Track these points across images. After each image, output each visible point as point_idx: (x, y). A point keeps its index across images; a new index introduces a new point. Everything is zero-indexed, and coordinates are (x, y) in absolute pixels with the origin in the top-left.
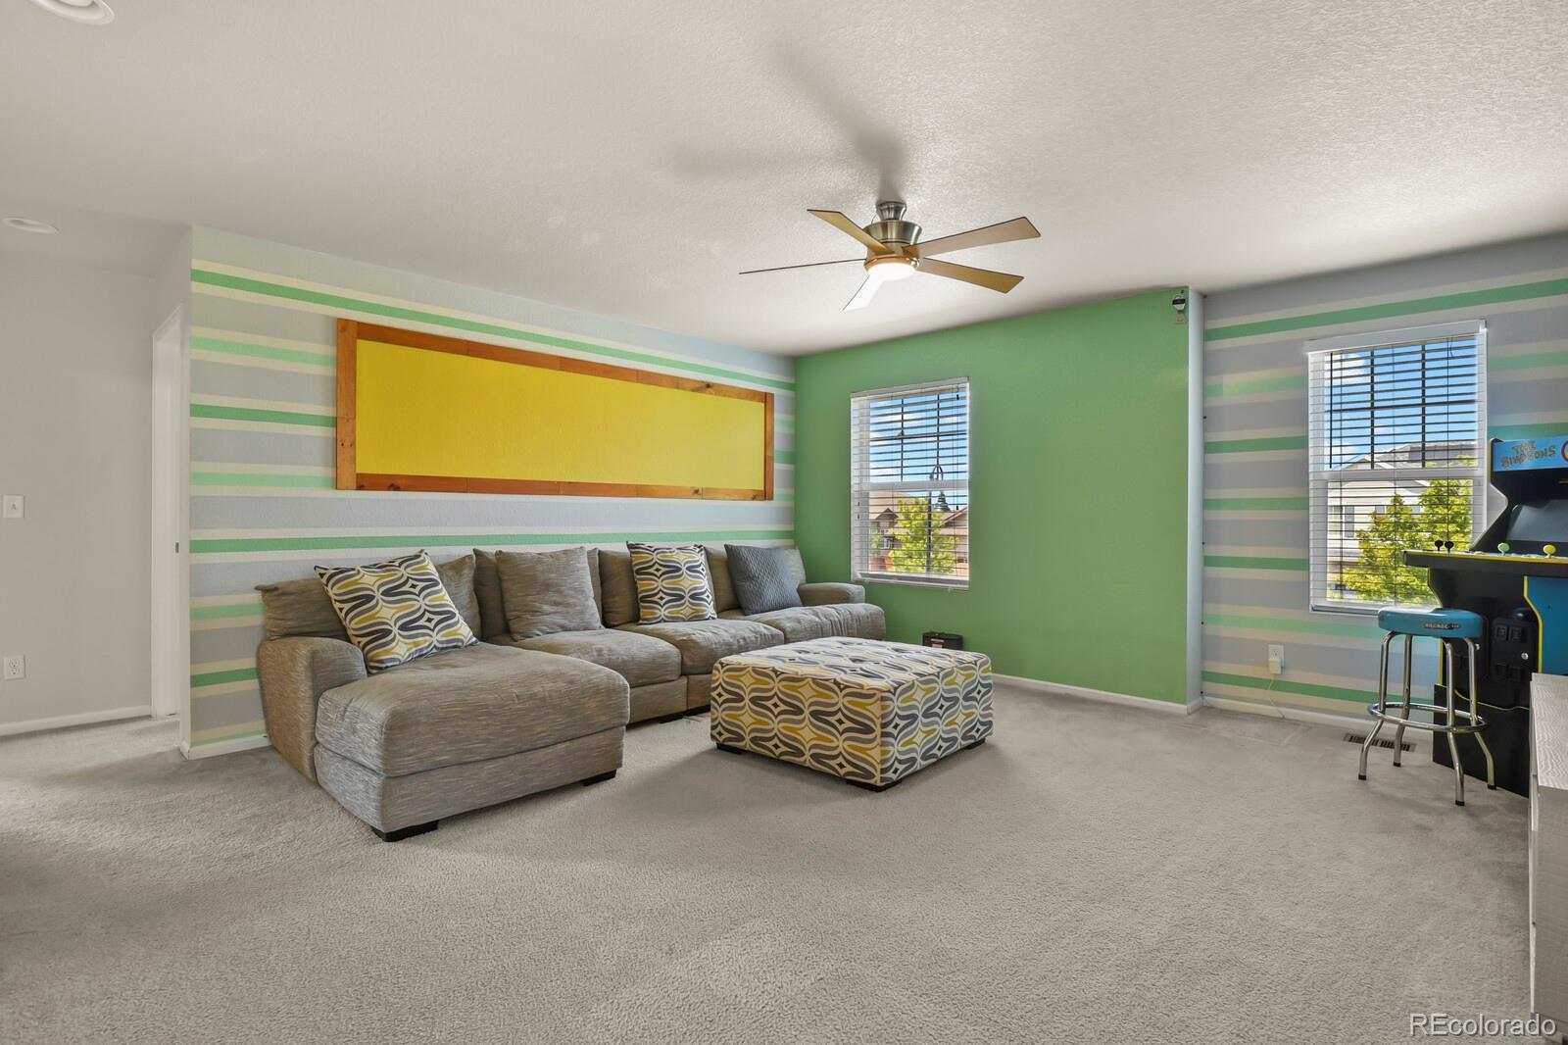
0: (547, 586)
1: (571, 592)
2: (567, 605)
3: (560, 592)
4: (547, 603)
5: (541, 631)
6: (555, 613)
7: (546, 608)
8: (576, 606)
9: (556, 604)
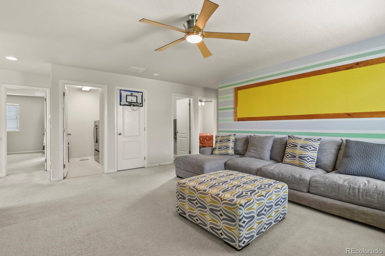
0: (254, 145)
1: (259, 148)
2: (257, 151)
3: (256, 147)
4: (252, 149)
5: (248, 156)
6: (253, 152)
7: (252, 151)
8: (259, 152)
9: (254, 150)
